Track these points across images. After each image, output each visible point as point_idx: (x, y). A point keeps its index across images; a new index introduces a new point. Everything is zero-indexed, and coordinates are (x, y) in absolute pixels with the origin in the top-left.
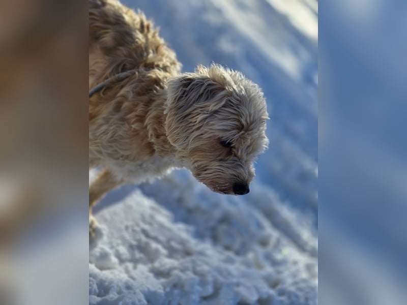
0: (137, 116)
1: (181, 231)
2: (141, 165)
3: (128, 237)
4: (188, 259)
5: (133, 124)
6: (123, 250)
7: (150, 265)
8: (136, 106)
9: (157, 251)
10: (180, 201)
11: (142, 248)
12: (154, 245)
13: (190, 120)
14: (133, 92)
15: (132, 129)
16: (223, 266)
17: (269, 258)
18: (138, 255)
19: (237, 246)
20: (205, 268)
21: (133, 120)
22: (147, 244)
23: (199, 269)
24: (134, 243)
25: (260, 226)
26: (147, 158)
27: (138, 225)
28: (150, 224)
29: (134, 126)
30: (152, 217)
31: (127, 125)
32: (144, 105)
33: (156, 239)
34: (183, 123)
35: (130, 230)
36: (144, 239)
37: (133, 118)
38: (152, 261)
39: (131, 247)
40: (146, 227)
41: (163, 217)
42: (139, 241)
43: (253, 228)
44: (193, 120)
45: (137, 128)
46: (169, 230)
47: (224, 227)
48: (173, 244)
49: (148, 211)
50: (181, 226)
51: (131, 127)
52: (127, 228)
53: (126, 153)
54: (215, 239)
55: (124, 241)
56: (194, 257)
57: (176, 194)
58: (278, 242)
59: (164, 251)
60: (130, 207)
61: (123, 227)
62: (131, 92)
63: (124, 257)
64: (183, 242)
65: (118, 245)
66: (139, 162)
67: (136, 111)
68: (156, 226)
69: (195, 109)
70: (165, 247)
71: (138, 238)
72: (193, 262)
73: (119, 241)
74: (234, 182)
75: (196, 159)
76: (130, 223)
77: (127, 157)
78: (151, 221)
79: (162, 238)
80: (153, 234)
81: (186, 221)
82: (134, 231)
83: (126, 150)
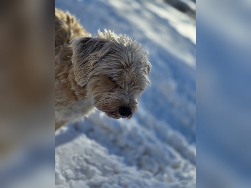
0: (64, 74)
1: (113, 159)
2: (71, 108)
3: (74, 163)
4: (116, 176)
5: (62, 79)
6: (70, 172)
7: (88, 181)
8: (63, 67)
9: (94, 172)
10: (114, 141)
11: (84, 171)
12: (92, 168)
13: (87, 65)
14: (60, 59)
15: (62, 83)
16: (141, 179)
17: (178, 176)
18: (81, 175)
19: (156, 169)
20: (127, 181)
21: (62, 77)
22: (88, 168)
23: (122, 182)
24: (78, 167)
25: (172, 156)
26: (74, 102)
27: (82, 156)
28: (91, 155)
29: (62, 81)
30: (92, 151)
31: (58, 81)
32: (68, 66)
33: (94, 165)
34: (83, 67)
35: (76, 159)
36: (85, 164)
37: (62, 76)
38: (89, 178)
39: (76, 170)
40: (88, 157)
41: (101, 151)
42: (82, 166)
43: (167, 157)
44: (89, 65)
45: (65, 82)
46: (105, 159)
47: (146, 157)
48: (106, 167)
49: (90, 147)
50: (114, 156)
51: (61, 82)
52: (74, 158)
53: (60, 100)
54: (140, 166)
55: (71, 167)
56: (120, 175)
57: (111, 137)
58: (186, 166)
59: (98, 171)
60: (77, 145)
61: (71, 157)
62: (59, 59)
63: (70, 177)
64: (113, 166)
65: (67, 169)
66: (69, 106)
67: (64, 70)
68: (94, 156)
69: (91, 57)
70: (99, 169)
71: (81, 164)
72: (119, 178)
73: (67, 167)
74: (119, 106)
75: (96, 92)
76: (76, 155)
77: (62, 104)
78: (91, 153)
79: (98, 164)
80: (92, 161)
81: (119, 154)
82: (79, 160)
83: (60, 98)
